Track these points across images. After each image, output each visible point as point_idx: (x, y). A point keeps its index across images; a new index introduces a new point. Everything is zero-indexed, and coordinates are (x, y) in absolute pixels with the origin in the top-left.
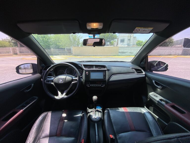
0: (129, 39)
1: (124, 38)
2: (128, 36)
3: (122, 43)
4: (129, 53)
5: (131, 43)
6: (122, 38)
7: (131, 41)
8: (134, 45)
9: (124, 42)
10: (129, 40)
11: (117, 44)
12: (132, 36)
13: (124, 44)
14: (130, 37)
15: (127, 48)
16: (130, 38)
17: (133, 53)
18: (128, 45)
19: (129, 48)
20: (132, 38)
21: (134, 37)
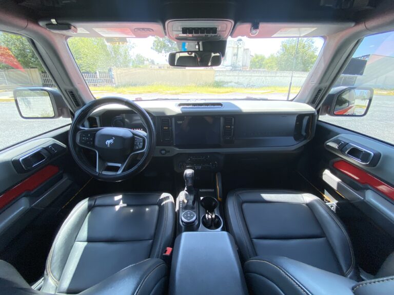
0: (234, 53)
2: (233, 48)
5: (239, 62)
8: (245, 66)
9: (225, 59)
13: (225, 63)
15: (231, 73)
18: (233, 67)
19: (236, 73)
20: (241, 52)
21: (244, 50)
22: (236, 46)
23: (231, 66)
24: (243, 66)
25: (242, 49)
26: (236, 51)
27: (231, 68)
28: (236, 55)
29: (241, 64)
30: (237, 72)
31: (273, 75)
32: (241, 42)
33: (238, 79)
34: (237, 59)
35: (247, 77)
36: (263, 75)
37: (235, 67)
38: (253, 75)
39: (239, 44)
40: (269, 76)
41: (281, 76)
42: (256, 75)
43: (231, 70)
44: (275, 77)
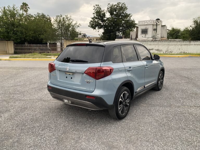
0: (154, 28)
1: (147, 27)
2: (153, 25)
3: (144, 35)
4: (156, 50)
5: (158, 35)
6: (144, 27)
7: (157, 31)
8: (163, 37)
9: (147, 33)
10: (154, 30)
11: (137, 36)
12: (159, 25)
13: (147, 36)
14: (157, 25)
15: (152, 43)
16: (157, 27)
17: (161, 51)
18: (153, 38)
19: (155, 43)
20: (159, 28)
21: (162, 26)
22: (156, 24)
23: (152, 37)
24: (161, 37)
25: (160, 26)
26: (155, 27)
27: (152, 39)
28: (155, 30)
29: (159, 36)
30: (157, 42)
31: (187, 44)
32: (158, 21)
33: (158, 47)
34: (156, 33)
35: (165, 46)
36: (179, 43)
37: (156, 38)
38: (170, 44)
39: (157, 22)
40: (185, 45)
41: (195, 45)
42: (173, 44)
43: (152, 40)
44: (190, 45)
